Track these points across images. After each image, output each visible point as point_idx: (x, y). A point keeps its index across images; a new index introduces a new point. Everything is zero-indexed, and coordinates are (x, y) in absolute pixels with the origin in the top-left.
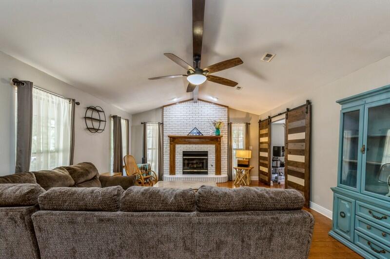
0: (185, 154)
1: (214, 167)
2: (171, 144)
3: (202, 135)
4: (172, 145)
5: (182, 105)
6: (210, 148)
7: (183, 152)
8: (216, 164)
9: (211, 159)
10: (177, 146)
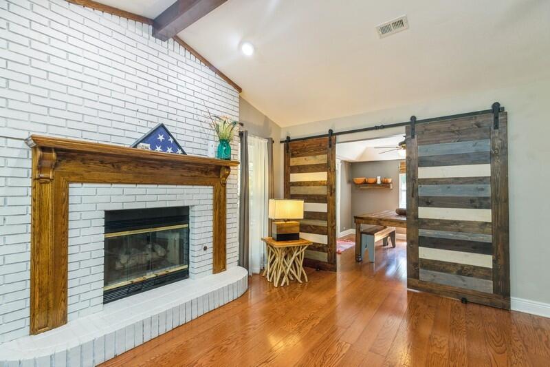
0: (115, 220)
1: (210, 250)
2: (39, 181)
3: (184, 153)
4: (48, 188)
5: (103, 22)
6: (198, 198)
7: (107, 213)
8: (214, 242)
9: (201, 229)
10: (78, 192)
